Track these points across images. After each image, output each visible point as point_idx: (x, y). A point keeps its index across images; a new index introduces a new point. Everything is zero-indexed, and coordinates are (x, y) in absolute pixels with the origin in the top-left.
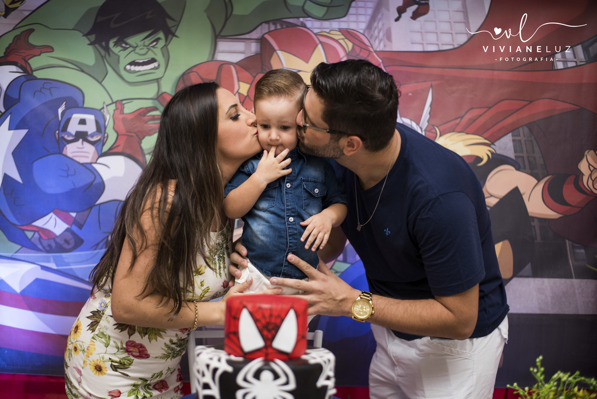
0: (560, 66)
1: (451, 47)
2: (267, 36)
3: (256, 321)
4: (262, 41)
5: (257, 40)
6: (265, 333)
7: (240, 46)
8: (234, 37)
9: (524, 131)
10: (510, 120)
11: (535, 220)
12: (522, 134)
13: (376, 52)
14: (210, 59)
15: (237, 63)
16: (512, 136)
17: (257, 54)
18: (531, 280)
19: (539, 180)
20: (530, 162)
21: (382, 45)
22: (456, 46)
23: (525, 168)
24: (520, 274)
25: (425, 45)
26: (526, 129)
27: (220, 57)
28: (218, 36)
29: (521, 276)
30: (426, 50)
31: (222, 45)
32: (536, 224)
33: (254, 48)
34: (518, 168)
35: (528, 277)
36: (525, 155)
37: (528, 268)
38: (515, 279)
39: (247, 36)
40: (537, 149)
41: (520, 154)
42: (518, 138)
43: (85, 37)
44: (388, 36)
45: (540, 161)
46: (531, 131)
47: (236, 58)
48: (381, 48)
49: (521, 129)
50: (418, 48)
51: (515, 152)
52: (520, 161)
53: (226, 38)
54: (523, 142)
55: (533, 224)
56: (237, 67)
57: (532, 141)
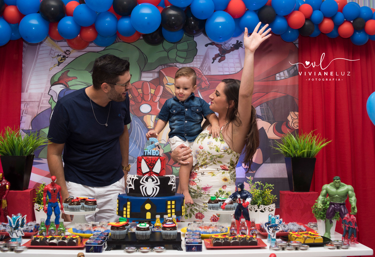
0: (278, 79)
1: (235, 73)
2: (161, 71)
3: (147, 163)
4: (159, 73)
5: (157, 72)
6: (150, 167)
7: (151, 75)
8: (148, 71)
9: (264, 105)
10: (259, 101)
11: (271, 140)
12: (264, 106)
13: (204, 75)
14: (139, 80)
15: (149, 82)
16: (260, 107)
17: (157, 78)
18: (270, 164)
19: (272, 124)
20: (268, 117)
21: (207, 73)
22: (236, 72)
23: (266, 119)
24: (266, 162)
25: (224, 72)
26: (266, 104)
27: (143, 79)
28: (142, 71)
29: (266, 163)
30: (224, 74)
31: (144, 75)
32: (271, 141)
33: (156, 75)
34: (263, 120)
35: (269, 163)
36: (265, 114)
37: (269, 159)
38: (263, 164)
39: (153, 71)
40: (270, 112)
41: (264, 114)
42: (263, 108)
43: (90, 73)
44: (209, 69)
45: (271, 116)
46: (267, 105)
47: (149, 79)
48: (207, 74)
49: (263, 104)
50: (222, 74)
51: (261, 113)
52: (263, 117)
53: (145, 72)
54: (264, 109)
55: (270, 142)
56: (150, 83)
57: (268, 109)
